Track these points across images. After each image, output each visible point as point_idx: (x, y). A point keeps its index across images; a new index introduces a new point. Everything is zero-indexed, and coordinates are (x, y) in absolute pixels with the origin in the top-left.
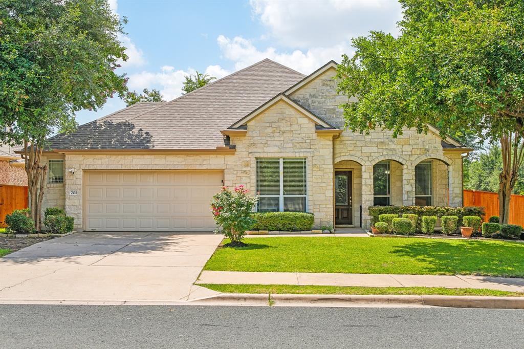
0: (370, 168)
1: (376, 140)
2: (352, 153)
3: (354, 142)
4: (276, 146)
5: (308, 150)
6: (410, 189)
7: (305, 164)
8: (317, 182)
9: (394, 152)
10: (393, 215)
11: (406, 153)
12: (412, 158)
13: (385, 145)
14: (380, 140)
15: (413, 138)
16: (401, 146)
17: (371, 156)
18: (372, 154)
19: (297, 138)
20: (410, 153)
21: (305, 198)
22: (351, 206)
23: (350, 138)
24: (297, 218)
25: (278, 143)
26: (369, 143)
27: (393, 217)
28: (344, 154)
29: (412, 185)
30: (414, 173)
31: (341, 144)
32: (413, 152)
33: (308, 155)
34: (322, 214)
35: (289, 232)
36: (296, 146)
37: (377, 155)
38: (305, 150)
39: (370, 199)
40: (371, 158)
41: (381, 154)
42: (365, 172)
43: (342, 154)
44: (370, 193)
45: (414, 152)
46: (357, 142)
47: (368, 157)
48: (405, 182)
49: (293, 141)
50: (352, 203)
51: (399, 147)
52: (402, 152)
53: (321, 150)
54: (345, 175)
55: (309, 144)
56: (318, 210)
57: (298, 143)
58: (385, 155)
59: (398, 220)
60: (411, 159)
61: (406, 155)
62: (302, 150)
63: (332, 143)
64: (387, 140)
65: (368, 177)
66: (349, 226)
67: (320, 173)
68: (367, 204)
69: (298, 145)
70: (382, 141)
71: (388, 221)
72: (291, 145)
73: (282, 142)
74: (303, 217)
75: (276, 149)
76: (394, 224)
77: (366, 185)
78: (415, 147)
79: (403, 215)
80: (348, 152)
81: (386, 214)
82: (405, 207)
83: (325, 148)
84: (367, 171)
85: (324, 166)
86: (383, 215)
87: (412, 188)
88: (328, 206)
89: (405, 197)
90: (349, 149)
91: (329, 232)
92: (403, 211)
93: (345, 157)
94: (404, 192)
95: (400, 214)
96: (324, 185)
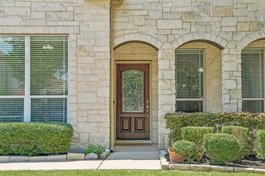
0: (169, 53)
1: (180, 10)
2: (141, 29)
3: (145, 13)
4: (19, 16)
5: (70, 23)
6: (234, 87)
7: (67, 47)
8: (85, 75)
9: (208, 28)
10: (205, 128)
11: (228, 29)
12: (238, 38)
13: (194, 18)
14: (185, 9)
15: (238, 6)
16: (220, 19)
17: (171, 34)
18: (174, 32)
19: (52, 4)
20: (234, 29)
21: (66, 99)
22: (149, 113)
23: (139, 7)
24: (38, 132)
25: (22, 12)
26: (169, 15)
27: (204, 132)
28: (130, 31)
29: (236, 80)
30: (240, 61)
31: (125, 15)
32: (238, 28)
33: (70, 31)
34: (92, 125)
35: (26, 158)
36: (50, 17)
37: (181, 32)
38: (65, 23)
39: (170, 102)
40: (171, 38)
41: (188, 31)
42: (162, 59)
43: (126, 32)
44: (169, 92)
45: (241, 27)
46: (150, 12)
47: (167, 35)
48: (225, 75)
49: (46, 9)
50: (149, 109)
51: (215, 19)
52: (221, 27)
53: (91, 23)
54: (140, 70)
55: (72, 13)
56: (85, 119)
57: (55, 12)
58: (194, 32)
59: (213, 136)
60: (235, 38)
61: (227, 33)
62: (60, 23)
63: (108, 11)
64: (197, 10)
65: (168, 68)
66: (145, 142)
67: (89, 60)
68: (164, 109)
69: (53, 15)
70: (190, 10)
71: (195, 138)
72: (42, 15)
73: (28, 10)
74: (49, 130)
75: (18, 21)
76: (207, 144)
77: (163, 80)
78: (242, 19)
79: (223, 128)
80: (136, 27)
81: (194, 125)
82: (226, 114)
83: (99, 21)
84: (165, 57)
85: (95, 49)
86: (188, 127)
87: (237, 84)
88: (101, 112)
89: (226, 99)
90: (137, 23)
91: (96, 156)
92: (223, 121)
93: (131, 35)
94: (223, 92)
95: (217, 126)
96: (95, 78)
